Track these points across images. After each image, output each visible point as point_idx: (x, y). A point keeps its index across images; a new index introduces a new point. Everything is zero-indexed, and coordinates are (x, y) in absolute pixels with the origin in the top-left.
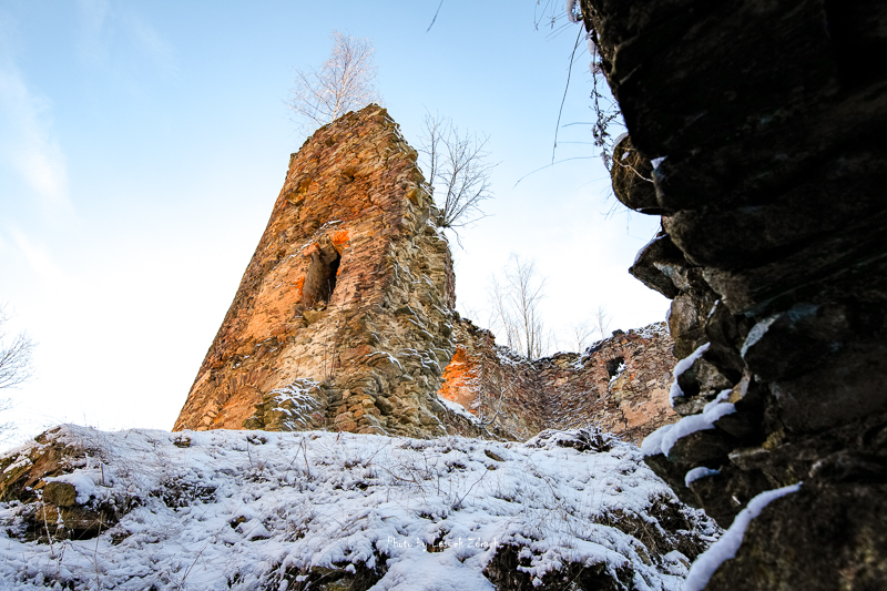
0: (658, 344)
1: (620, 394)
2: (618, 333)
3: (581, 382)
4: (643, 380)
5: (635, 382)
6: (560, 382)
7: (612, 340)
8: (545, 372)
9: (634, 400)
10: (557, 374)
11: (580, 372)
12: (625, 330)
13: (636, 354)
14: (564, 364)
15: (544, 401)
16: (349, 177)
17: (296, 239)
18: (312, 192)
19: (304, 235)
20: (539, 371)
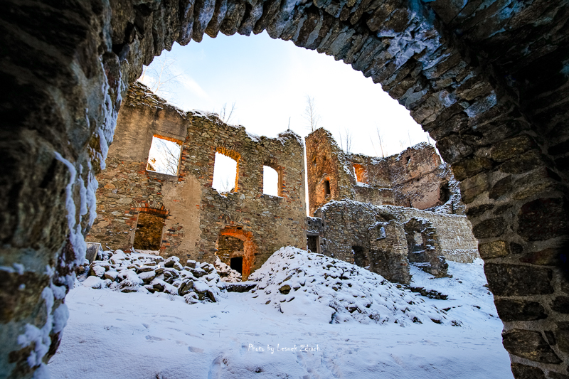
0: (420, 151)
2: (409, 148)
4: (416, 163)
10: (392, 162)
15: (389, 171)
16: (325, 158)
17: (318, 177)
18: (317, 161)
19: (320, 177)
20: (386, 162)
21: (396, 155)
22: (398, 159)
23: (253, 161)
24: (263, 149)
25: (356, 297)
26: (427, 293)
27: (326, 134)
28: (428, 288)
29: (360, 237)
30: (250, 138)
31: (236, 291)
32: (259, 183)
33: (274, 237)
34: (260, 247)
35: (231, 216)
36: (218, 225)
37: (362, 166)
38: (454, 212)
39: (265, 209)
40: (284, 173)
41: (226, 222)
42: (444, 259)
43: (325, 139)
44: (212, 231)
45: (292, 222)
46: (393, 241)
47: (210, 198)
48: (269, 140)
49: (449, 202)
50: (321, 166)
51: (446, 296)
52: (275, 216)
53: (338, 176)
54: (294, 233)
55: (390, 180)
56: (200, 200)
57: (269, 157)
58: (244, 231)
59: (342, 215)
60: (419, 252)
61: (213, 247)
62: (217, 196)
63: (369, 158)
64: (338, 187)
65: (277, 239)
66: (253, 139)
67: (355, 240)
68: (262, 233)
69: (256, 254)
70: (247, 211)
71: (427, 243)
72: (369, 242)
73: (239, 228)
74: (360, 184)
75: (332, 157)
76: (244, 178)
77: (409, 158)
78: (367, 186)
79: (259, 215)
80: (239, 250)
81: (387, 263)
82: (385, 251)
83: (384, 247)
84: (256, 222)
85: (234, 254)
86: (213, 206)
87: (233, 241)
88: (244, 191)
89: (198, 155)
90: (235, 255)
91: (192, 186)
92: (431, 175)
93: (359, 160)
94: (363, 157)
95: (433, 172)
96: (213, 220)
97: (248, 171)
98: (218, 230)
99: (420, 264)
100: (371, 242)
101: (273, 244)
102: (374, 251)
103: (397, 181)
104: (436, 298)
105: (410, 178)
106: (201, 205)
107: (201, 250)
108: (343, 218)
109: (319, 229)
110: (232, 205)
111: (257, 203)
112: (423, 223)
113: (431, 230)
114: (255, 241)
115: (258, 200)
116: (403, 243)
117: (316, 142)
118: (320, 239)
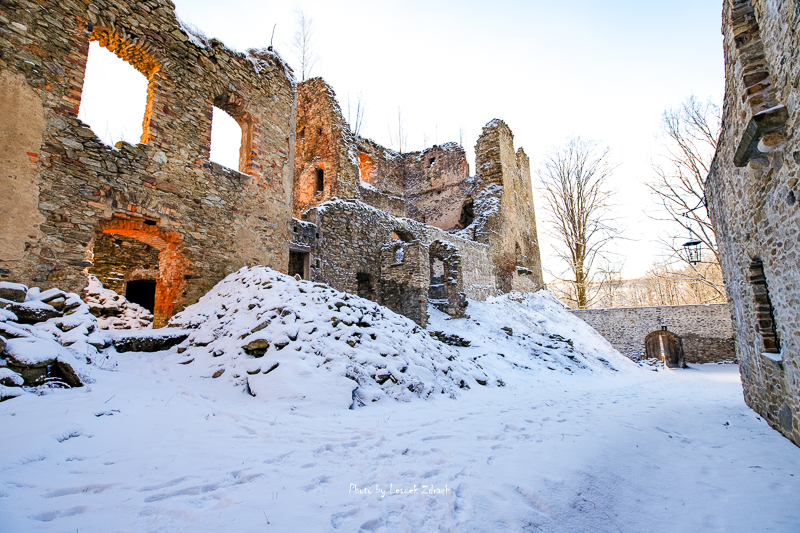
1: (431, 174)
2: (435, 146)
3: (419, 166)
4: (440, 170)
5: (437, 170)
6: (411, 165)
7: (432, 149)
8: (406, 160)
9: (435, 178)
10: (411, 162)
11: (419, 162)
12: (438, 145)
13: (440, 157)
15: (405, 173)
16: (320, 131)
17: (306, 161)
18: (307, 133)
19: (309, 160)
20: (404, 159)
21: (418, 153)
22: (419, 159)
23: (189, 87)
24: (214, 67)
25: (384, 355)
26: (447, 339)
27: (327, 91)
28: (448, 332)
29: (369, 261)
30: (184, 33)
31: (138, 350)
32: (202, 136)
33: (229, 248)
34: (198, 264)
35: (130, 194)
36: (92, 209)
37: (370, 159)
38: (475, 239)
39: (213, 191)
40: (255, 130)
41: (115, 204)
42: (465, 295)
43: (323, 99)
44: (75, 220)
45: (264, 225)
46: (414, 269)
47: (72, 143)
48: (230, 53)
49: (472, 226)
50: (312, 144)
51: (469, 342)
52: (233, 209)
53: (338, 164)
54: (269, 243)
55: (404, 186)
56: (40, 142)
57: (226, 89)
58: (162, 230)
59: (348, 223)
60: (437, 286)
61: (79, 257)
62: (91, 142)
63: (383, 149)
64: (336, 183)
65: (234, 252)
66: (192, 38)
67: (361, 264)
68: (204, 237)
69: (187, 277)
70: (169, 187)
71: (449, 274)
72: (380, 269)
73: (150, 222)
74: (365, 185)
75: (333, 131)
76: (167, 118)
77: (432, 160)
78: (374, 189)
79: (197, 202)
80: (147, 267)
81: (401, 298)
82: (400, 281)
83: (398, 276)
84: (191, 214)
85: (133, 274)
86: (81, 164)
87: (133, 249)
88: (164, 145)
89: (34, 26)
90: (137, 276)
91: (15, 103)
92: (456, 188)
93: (367, 149)
94: (375, 145)
95: (458, 185)
96: (77, 196)
97: (177, 104)
98: (94, 221)
99: (436, 301)
100: (383, 269)
101: (225, 261)
102: (385, 282)
103: (413, 190)
104: (456, 345)
105: (429, 188)
106: (44, 155)
107: (42, 261)
108: (348, 229)
109: (311, 241)
110: (133, 171)
111: (195, 176)
112: (449, 248)
113: (456, 258)
114: (186, 252)
115: (199, 172)
116: (426, 273)
117: (308, 100)
118: (312, 259)
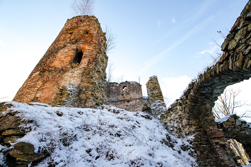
1: (124, 93)
3: (117, 89)
5: (128, 91)
6: (113, 88)
7: (125, 82)
8: (111, 85)
9: (126, 95)
11: (118, 87)
12: (128, 81)
13: (129, 86)
14: (115, 84)
